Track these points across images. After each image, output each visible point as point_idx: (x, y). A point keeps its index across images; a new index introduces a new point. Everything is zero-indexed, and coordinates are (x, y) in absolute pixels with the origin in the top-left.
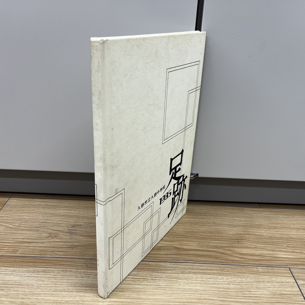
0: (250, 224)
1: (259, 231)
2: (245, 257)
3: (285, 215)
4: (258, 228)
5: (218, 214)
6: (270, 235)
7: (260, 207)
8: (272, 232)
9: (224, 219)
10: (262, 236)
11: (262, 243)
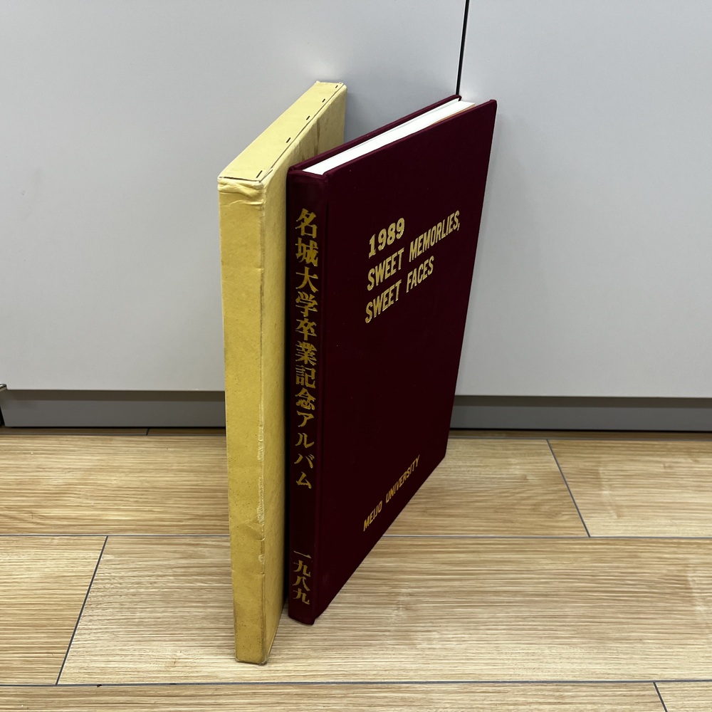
0: (103, 466)
1: (107, 478)
2: (47, 522)
3: (179, 447)
4: (111, 472)
5: (60, 450)
6: (120, 484)
7: (147, 435)
8: (129, 479)
9: (63, 458)
10: (106, 487)
11: (96, 498)
